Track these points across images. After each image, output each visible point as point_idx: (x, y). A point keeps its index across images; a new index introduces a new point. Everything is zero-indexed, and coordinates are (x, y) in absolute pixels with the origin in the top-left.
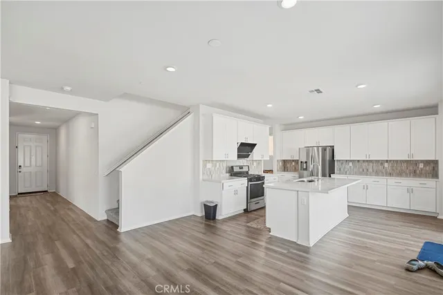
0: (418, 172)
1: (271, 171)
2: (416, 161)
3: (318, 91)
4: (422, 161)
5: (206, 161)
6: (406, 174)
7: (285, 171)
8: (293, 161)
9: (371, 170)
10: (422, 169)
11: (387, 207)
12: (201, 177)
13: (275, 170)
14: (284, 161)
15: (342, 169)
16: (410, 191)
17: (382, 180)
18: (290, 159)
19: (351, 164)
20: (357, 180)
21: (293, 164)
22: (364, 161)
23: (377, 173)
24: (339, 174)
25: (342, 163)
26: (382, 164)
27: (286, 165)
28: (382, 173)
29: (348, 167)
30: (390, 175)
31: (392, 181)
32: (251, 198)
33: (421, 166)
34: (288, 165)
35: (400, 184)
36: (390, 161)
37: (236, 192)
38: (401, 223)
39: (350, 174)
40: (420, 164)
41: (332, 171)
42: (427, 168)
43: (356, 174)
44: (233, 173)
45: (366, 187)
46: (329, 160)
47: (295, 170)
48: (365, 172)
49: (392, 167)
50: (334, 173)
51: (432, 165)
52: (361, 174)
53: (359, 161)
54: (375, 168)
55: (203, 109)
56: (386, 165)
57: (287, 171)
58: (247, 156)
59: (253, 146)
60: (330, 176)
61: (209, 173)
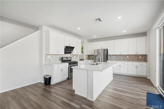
0: (139, 59)
1: (83, 60)
2: (138, 55)
3: (99, 20)
4: (141, 55)
5: (47, 55)
6: (135, 60)
7: (89, 59)
8: (92, 55)
9: (122, 59)
10: (141, 58)
11: (128, 74)
12: (44, 63)
13: (85, 59)
14: (89, 56)
15: (111, 59)
16: (137, 67)
17: (126, 63)
18: (91, 54)
19: (114, 56)
20: (117, 63)
21: (92, 56)
22: (119, 55)
23: (124, 60)
24: (110, 60)
25: (111, 56)
26: (126, 56)
27: (89, 57)
28: (126, 60)
29: (113, 58)
30: (129, 61)
31: (130, 63)
32: (70, 73)
33: (140, 57)
34: (90, 57)
35: (133, 65)
36: (129, 55)
37: (62, 70)
38: (134, 82)
39: (114, 61)
40: (140, 56)
41: (107, 59)
42: (143, 58)
43: (116, 60)
44: (63, 61)
45: (120, 66)
46: (106, 55)
47: (93, 59)
48: (119, 60)
49: (130, 57)
50: (108, 60)
51: (144, 57)
52: (118, 60)
53: (117, 55)
54: (123, 58)
55: (45, 28)
56: (127, 57)
57: (90, 60)
58: (71, 53)
59: (73, 48)
60: (106, 62)
61: (49, 61)
